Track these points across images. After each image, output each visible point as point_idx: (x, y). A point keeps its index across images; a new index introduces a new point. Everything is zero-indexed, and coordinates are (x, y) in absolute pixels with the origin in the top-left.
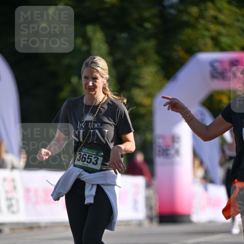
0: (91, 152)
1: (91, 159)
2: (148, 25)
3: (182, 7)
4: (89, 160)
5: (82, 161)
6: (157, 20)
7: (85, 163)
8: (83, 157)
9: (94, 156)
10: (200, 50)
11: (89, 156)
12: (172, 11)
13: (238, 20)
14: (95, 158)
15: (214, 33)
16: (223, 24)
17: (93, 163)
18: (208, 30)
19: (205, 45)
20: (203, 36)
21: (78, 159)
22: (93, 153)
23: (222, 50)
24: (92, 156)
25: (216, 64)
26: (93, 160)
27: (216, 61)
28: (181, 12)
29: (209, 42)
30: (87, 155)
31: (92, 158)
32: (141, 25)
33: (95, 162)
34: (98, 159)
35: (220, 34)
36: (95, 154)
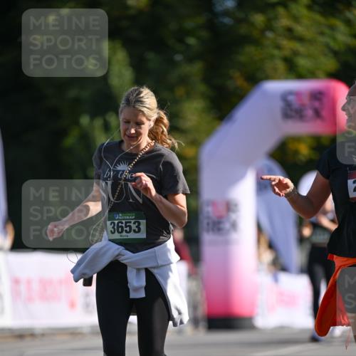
0: (128, 217)
1: (130, 227)
2: (191, 41)
3: (240, 15)
4: (128, 229)
5: (118, 232)
6: (204, 34)
7: (124, 233)
8: (118, 227)
9: (133, 221)
10: (268, 78)
11: (126, 223)
12: (227, 20)
13: (322, 34)
14: (134, 223)
15: (287, 53)
16: (300, 39)
17: (135, 231)
18: (278, 47)
19: (275, 69)
20: (272, 57)
21: (111, 231)
22: (130, 217)
23: (300, 77)
24: (130, 222)
25: (291, 98)
26: (134, 227)
27: (291, 93)
28: (239, 21)
29: (281, 66)
30: (124, 221)
31: (132, 224)
32: (181, 41)
33: (137, 230)
34: (139, 224)
35: (296, 53)
36: (134, 217)
